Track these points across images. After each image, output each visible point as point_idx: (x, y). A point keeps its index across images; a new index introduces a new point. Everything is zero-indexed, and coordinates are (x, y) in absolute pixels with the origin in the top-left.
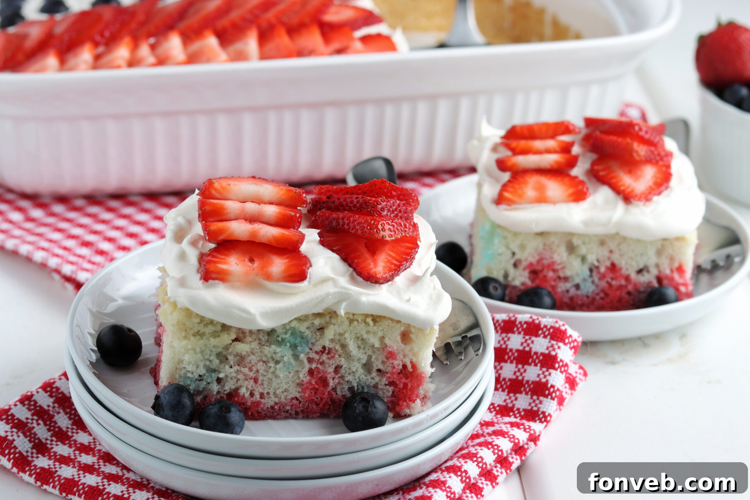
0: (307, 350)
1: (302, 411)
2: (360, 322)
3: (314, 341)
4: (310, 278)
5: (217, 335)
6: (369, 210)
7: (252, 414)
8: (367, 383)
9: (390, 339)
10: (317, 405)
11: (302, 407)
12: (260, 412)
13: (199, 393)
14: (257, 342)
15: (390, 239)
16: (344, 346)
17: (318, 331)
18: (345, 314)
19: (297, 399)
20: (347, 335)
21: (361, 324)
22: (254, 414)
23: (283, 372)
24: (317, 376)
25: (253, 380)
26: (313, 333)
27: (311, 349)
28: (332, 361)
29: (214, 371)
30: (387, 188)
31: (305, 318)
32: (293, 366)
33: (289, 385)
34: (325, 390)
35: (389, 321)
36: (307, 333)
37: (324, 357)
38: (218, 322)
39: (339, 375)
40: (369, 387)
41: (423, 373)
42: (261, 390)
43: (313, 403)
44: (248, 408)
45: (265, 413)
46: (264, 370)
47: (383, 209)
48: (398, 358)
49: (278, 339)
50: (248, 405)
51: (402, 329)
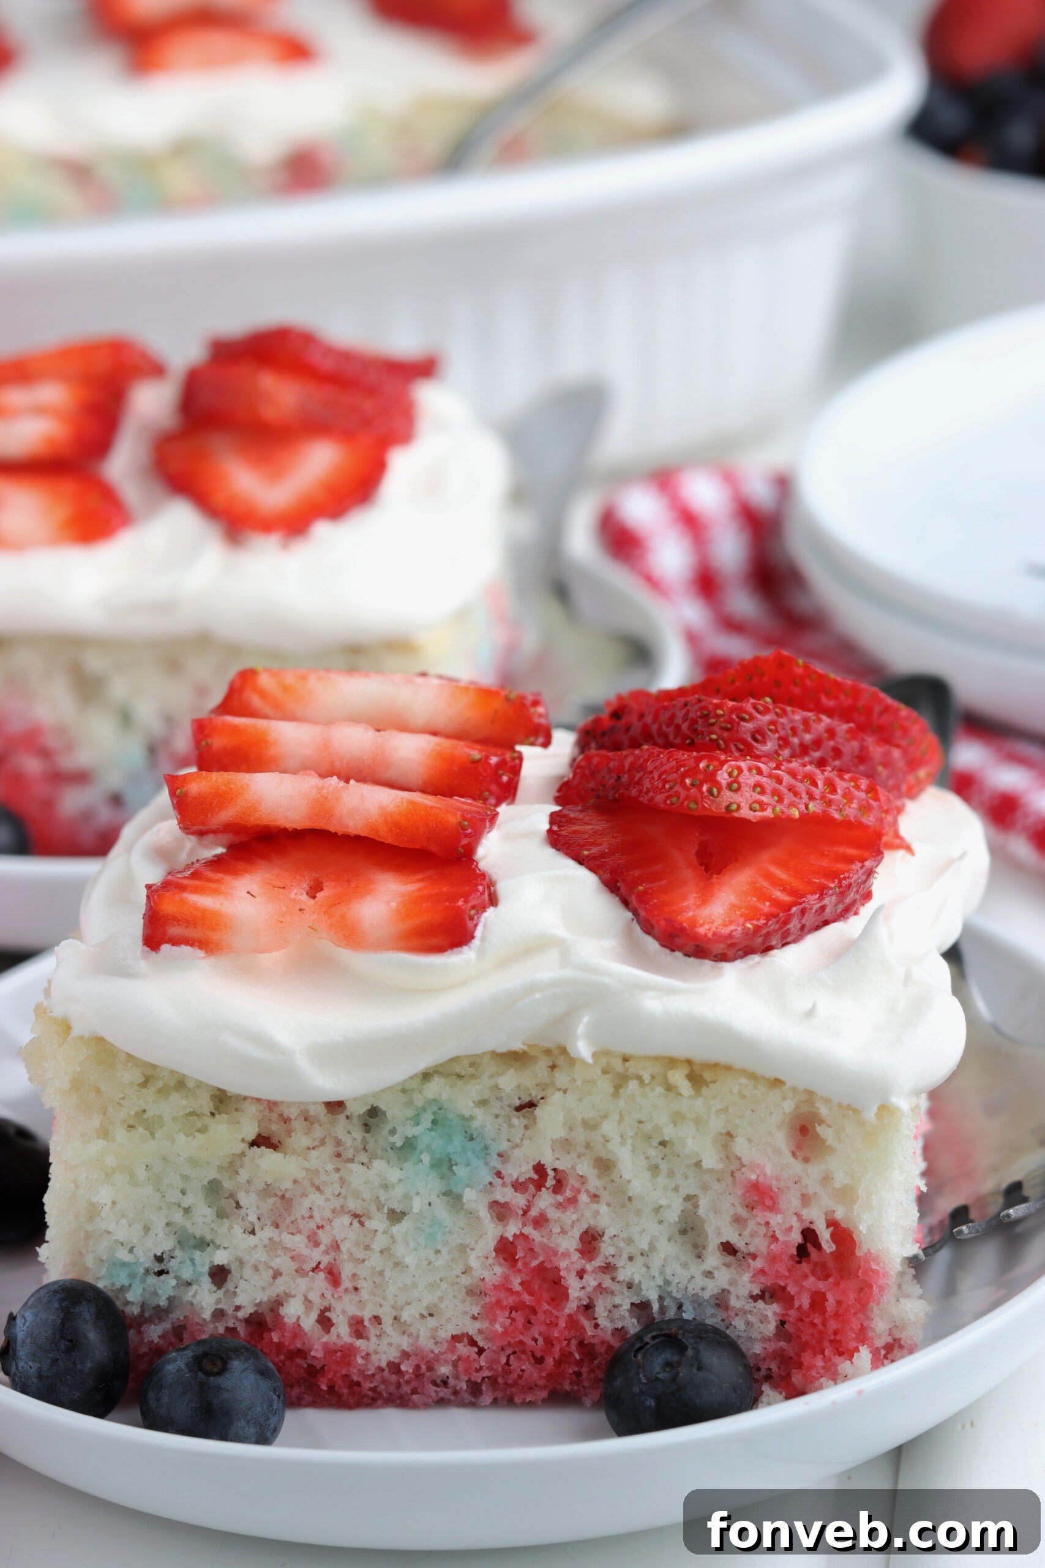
0: (487, 1176)
1: (493, 1381)
2: (646, 1082)
3: (504, 1146)
4: (483, 939)
5: (199, 1125)
6: (714, 737)
7: (331, 1388)
8: (690, 1291)
9: (749, 1140)
10: (539, 1361)
11: (490, 1368)
12: (358, 1384)
13: (160, 1313)
14: (329, 1149)
15: (755, 817)
16: (605, 1166)
17: (516, 1113)
18: (594, 1055)
19: (473, 1343)
20: (608, 1127)
21: (653, 1090)
22: (337, 1388)
23: (416, 1249)
24: (526, 1265)
25: (322, 1275)
26: (500, 1120)
27: (499, 1174)
28: (568, 1213)
29: (202, 1244)
30: (798, 681)
31: (472, 1071)
32: (447, 1230)
33: (439, 1293)
34: (556, 1313)
35: (743, 1081)
36: (482, 1119)
37: (545, 1201)
38: (199, 1084)
39: (598, 1262)
40: (700, 1305)
41: (876, 1259)
42: (353, 1310)
43: (523, 1356)
44: (318, 1367)
45: (372, 1385)
46: (357, 1244)
47: (759, 735)
48: (782, 1205)
49: (392, 1139)
50: (314, 1357)
51: (788, 1106)
